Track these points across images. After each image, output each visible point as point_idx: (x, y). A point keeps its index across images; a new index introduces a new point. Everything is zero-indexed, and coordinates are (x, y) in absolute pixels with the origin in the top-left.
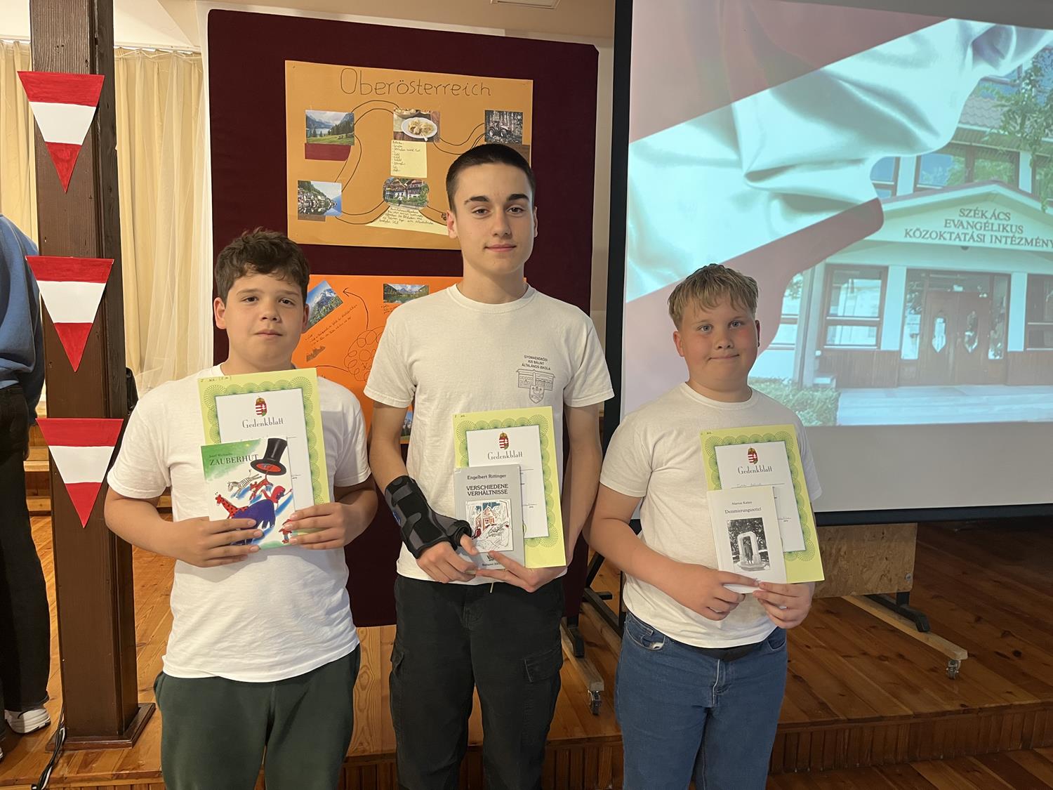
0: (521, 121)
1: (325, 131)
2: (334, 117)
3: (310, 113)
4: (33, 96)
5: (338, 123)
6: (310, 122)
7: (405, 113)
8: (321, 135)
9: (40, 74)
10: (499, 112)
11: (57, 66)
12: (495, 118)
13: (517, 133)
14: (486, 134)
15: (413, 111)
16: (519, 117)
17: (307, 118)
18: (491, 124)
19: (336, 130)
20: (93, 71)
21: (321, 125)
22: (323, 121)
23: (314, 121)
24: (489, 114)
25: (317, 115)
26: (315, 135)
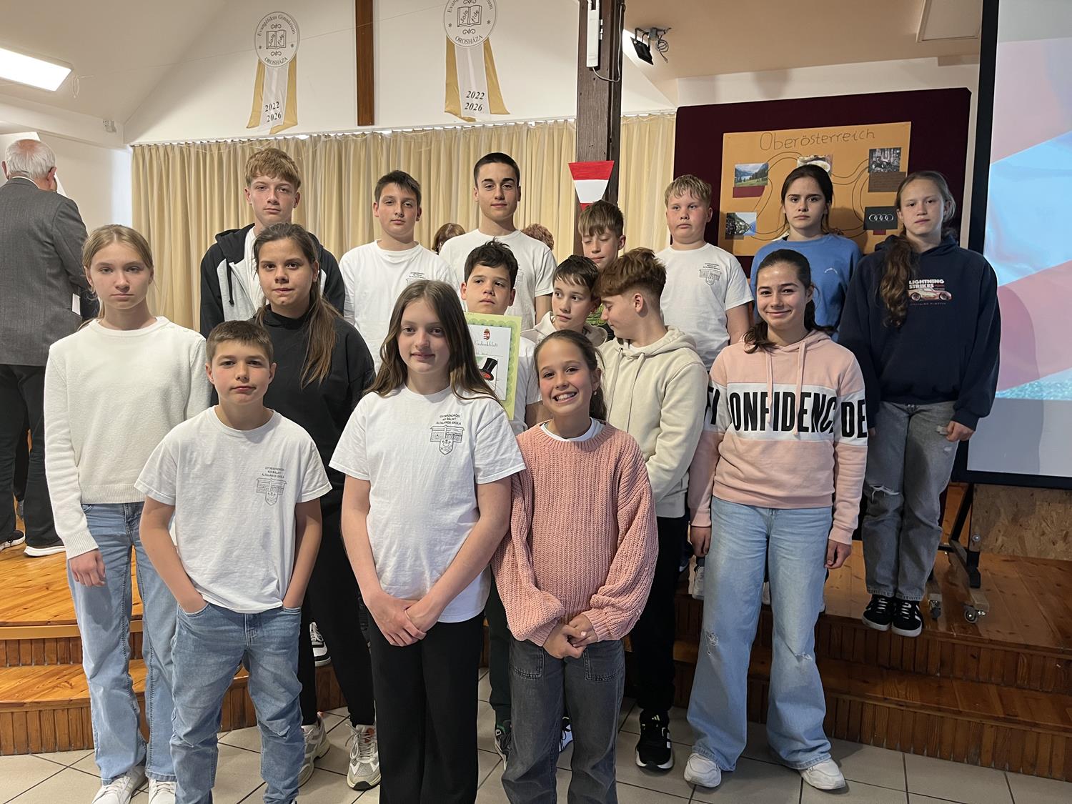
0: (899, 154)
1: (748, 178)
2: (754, 167)
3: (737, 166)
5: (757, 171)
6: (738, 174)
8: (744, 181)
9: (581, 164)
10: (881, 149)
11: (590, 158)
12: (878, 154)
13: (896, 164)
14: (869, 167)
15: (812, 157)
16: (898, 151)
17: (736, 170)
18: (874, 159)
19: (755, 176)
20: (608, 159)
21: (745, 174)
22: (747, 170)
23: (740, 172)
24: (872, 151)
25: (742, 167)
26: (740, 181)
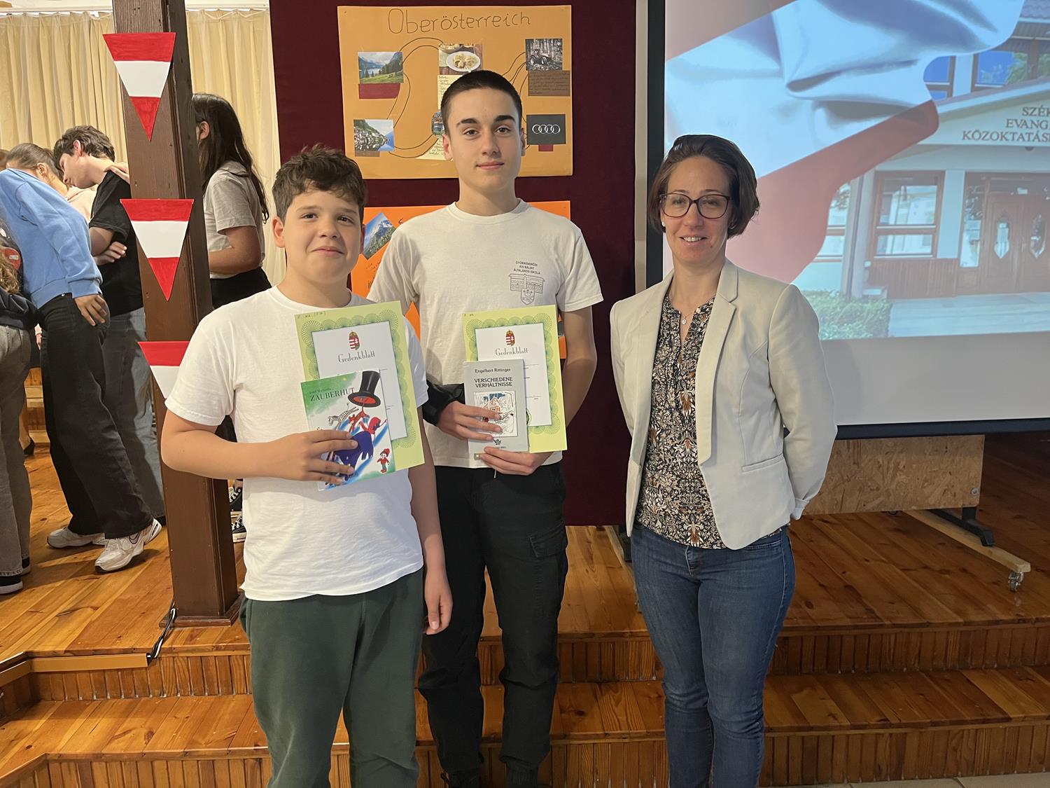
0: (560, 47)
1: (376, 71)
2: (383, 57)
3: (362, 55)
4: (117, 56)
5: (387, 62)
6: (364, 65)
7: (449, 48)
8: (373, 75)
9: (123, 35)
10: (540, 40)
11: (136, 27)
12: (535, 46)
13: (557, 60)
14: (527, 63)
15: (457, 45)
16: (559, 44)
17: (360, 60)
18: (532, 53)
19: (387, 70)
20: (166, 30)
21: (372, 65)
22: (374, 61)
23: (366, 62)
24: (529, 42)
25: (369, 57)
26: (367, 75)
